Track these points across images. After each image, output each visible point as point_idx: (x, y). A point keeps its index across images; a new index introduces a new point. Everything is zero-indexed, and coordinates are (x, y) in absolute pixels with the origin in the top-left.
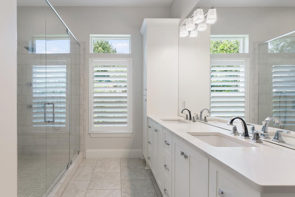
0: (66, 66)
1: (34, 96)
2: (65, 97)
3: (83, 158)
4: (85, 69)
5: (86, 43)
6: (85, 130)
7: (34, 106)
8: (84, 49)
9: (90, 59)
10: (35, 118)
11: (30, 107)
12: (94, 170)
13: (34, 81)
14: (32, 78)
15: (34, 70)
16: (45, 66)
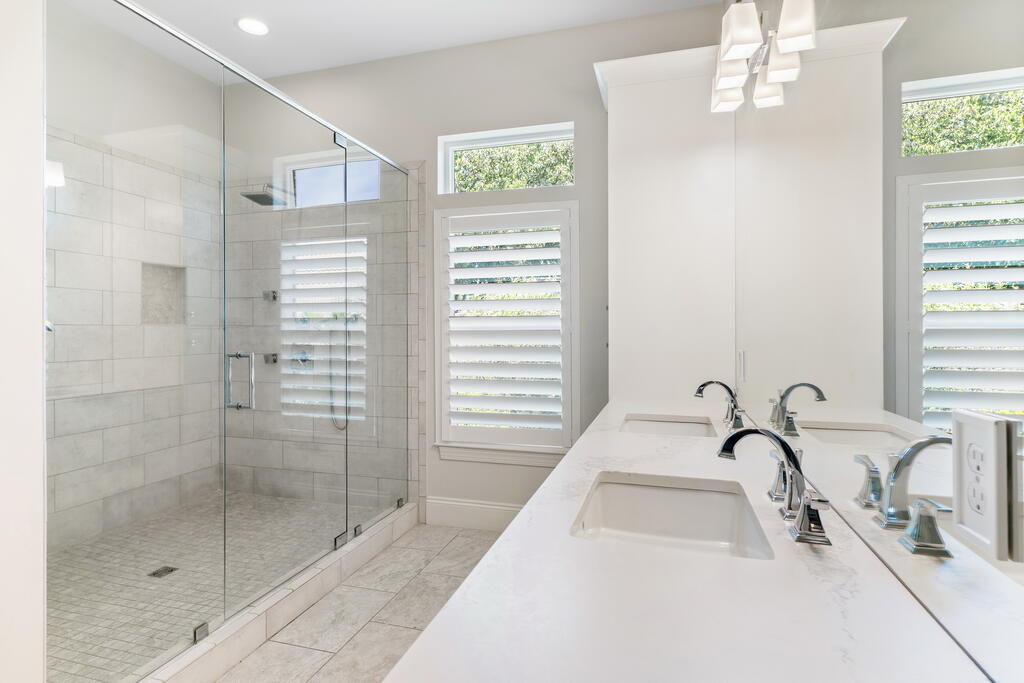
0: (365, 240)
1: (286, 327)
2: (362, 332)
3: (418, 521)
4: (424, 246)
5: (427, 166)
6: (425, 434)
7: (285, 356)
8: (421, 184)
9: (437, 214)
10: (287, 391)
11: (272, 359)
12: (427, 562)
13: (286, 284)
14: (278, 278)
15: (286, 256)
16: (344, 241)
